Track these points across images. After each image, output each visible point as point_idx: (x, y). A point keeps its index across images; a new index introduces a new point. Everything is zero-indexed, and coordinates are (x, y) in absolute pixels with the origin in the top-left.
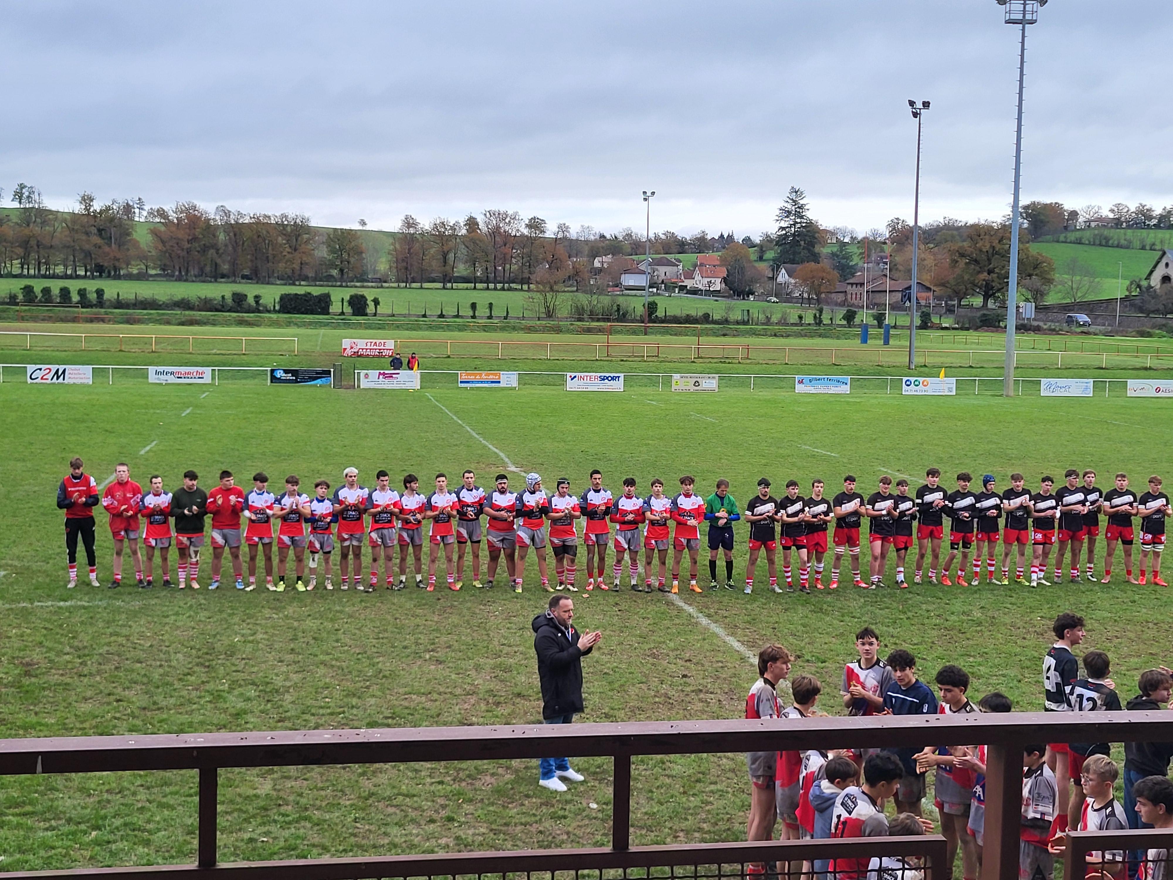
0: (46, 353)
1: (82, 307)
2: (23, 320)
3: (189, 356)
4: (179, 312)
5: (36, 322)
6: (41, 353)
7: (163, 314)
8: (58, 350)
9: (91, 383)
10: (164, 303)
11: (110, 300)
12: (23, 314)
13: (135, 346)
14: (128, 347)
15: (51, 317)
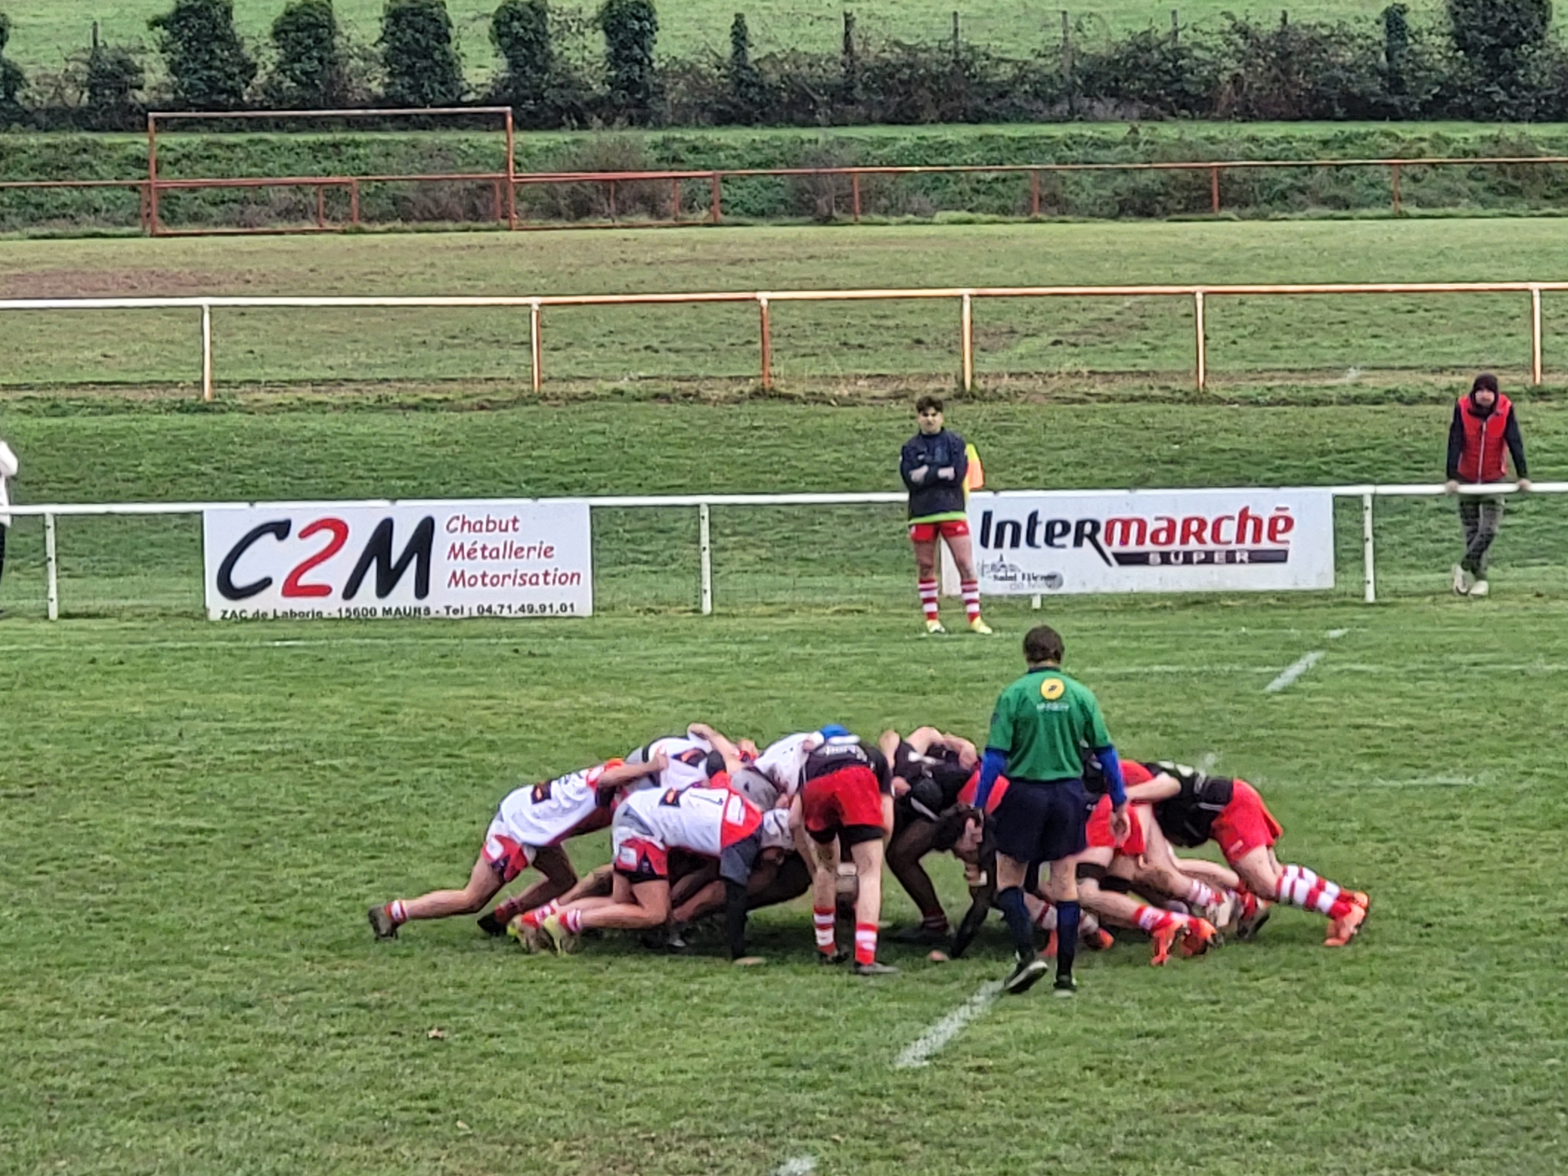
0: (316, 423)
1: (521, 125)
2: (172, 218)
3: (1187, 413)
4: (1119, 131)
5: (249, 228)
6: (282, 422)
7: (1020, 146)
8: (381, 405)
9: (584, 607)
10: (1023, 71)
11: (689, 70)
12: (170, 180)
13: (853, 363)
14: (811, 368)
15: (335, 193)
